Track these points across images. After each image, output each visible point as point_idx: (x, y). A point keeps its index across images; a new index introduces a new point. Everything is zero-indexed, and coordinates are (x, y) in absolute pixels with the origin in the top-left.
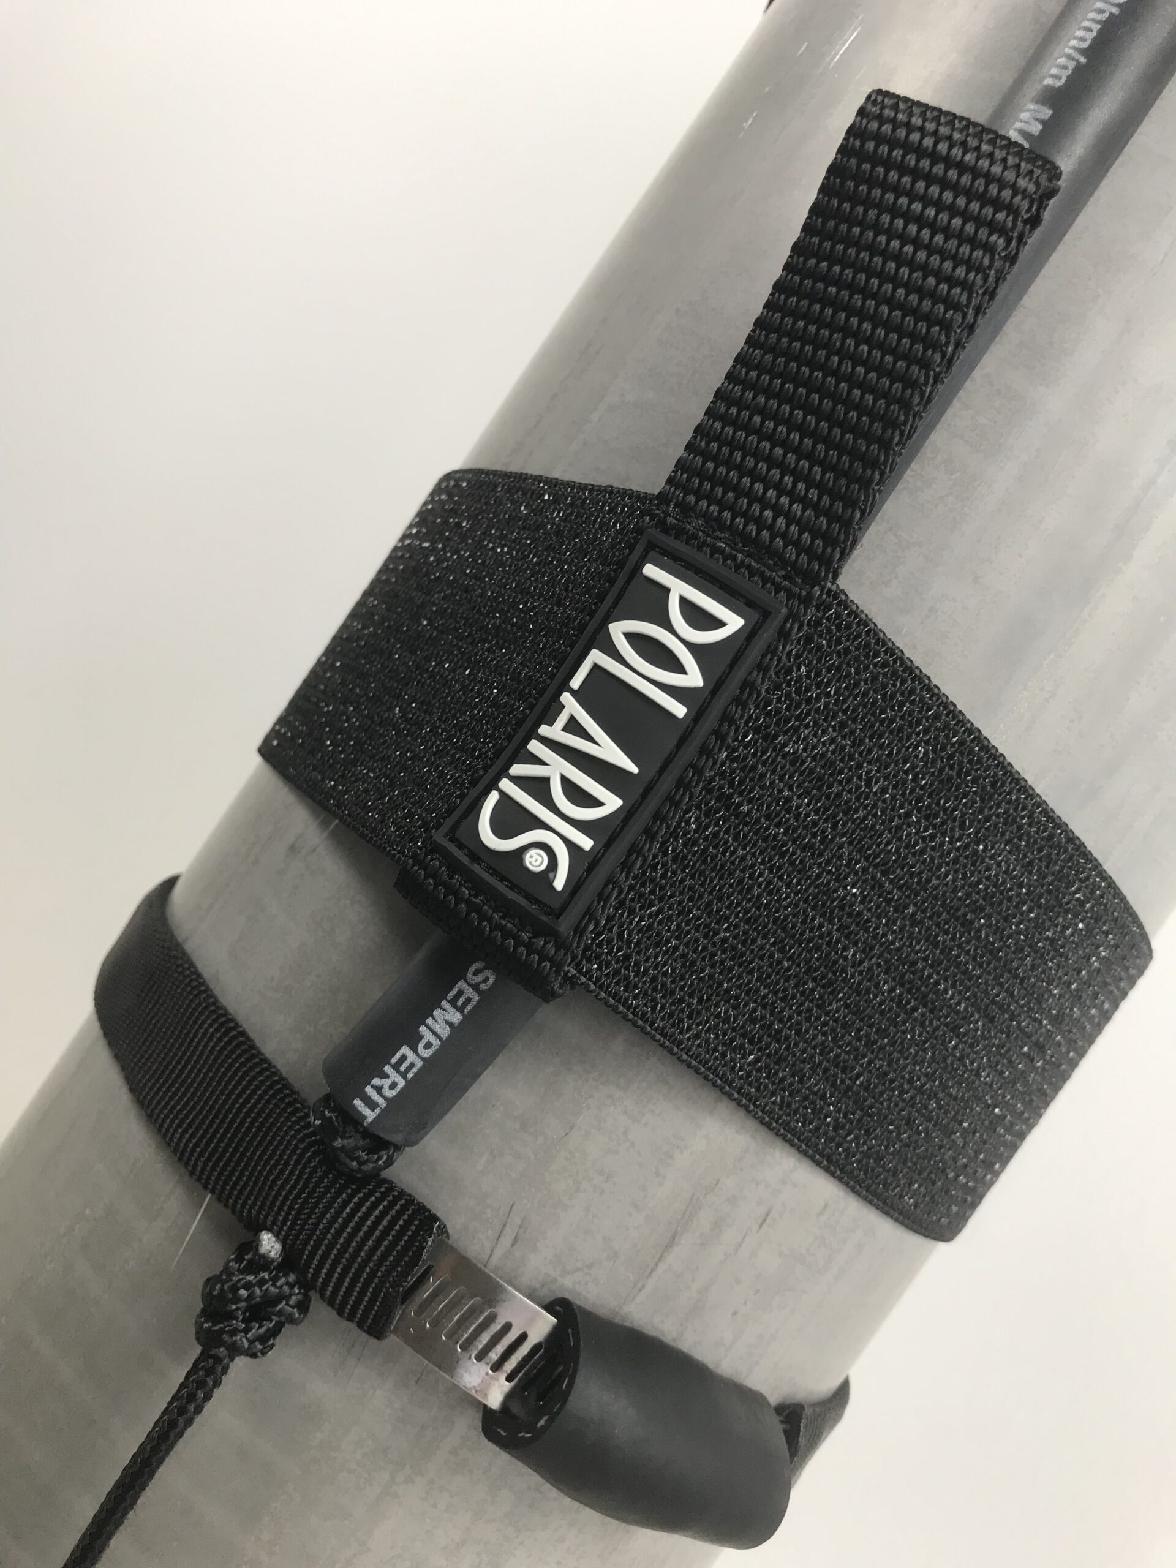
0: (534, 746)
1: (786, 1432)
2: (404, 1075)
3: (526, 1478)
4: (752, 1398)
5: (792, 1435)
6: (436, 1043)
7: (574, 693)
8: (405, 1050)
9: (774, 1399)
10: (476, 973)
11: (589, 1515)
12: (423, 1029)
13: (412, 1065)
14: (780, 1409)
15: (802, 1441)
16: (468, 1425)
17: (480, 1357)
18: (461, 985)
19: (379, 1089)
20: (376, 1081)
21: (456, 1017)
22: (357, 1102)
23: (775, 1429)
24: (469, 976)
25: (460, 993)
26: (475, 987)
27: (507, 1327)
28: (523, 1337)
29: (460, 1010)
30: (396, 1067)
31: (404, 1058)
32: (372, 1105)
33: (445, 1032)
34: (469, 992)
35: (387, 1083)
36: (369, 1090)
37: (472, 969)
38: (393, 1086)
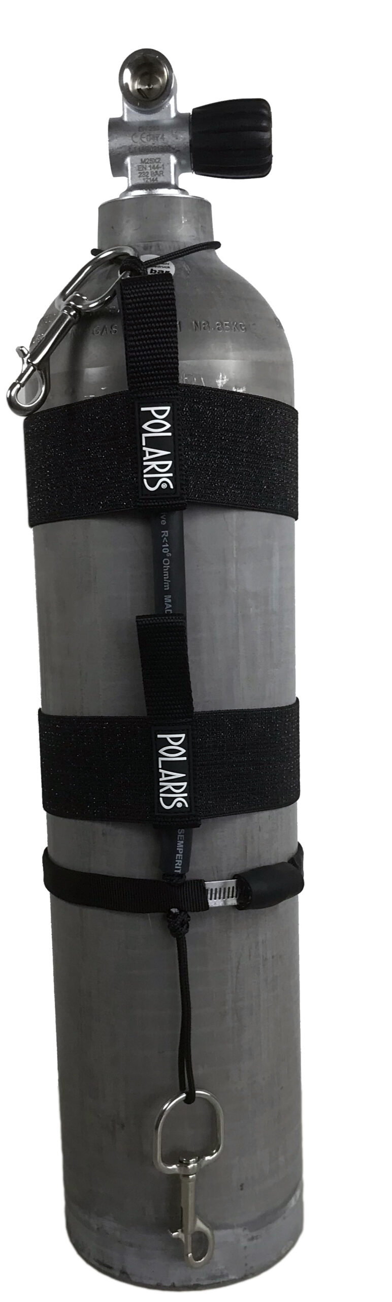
0: (161, 784)
1: (294, 865)
2: (180, 860)
3: (252, 911)
4: (283, 863)
5: (295, 865)
6: (182, 849)
7: (161, 769)
8: (177, 855)
9: (286, 861)
10: (180, 831)
11: (267, 909)
12: (178, 849)
13: (181, 857)
14: (289, 862)
15: (298, 865)
16: (233, 913)
17: (228, 898)
18: (179, 836)
19: (178, 866)
20: (176, 865)
21: (182, 842)
22: (176, 871)
23: (291, 866)
24: (179, 833)
25: (180, 837)
26: (182, 834)
27: (229, 888)
28: (233, 887)
29: (182, 840)
30: (178, 859)
31: (178, 856)
32: (178, 869)
33: (182, 846)
34: (181, 836)
35: (178, 863)
36: (176, 867)
37: (179, 832)
38: (180, 863)
